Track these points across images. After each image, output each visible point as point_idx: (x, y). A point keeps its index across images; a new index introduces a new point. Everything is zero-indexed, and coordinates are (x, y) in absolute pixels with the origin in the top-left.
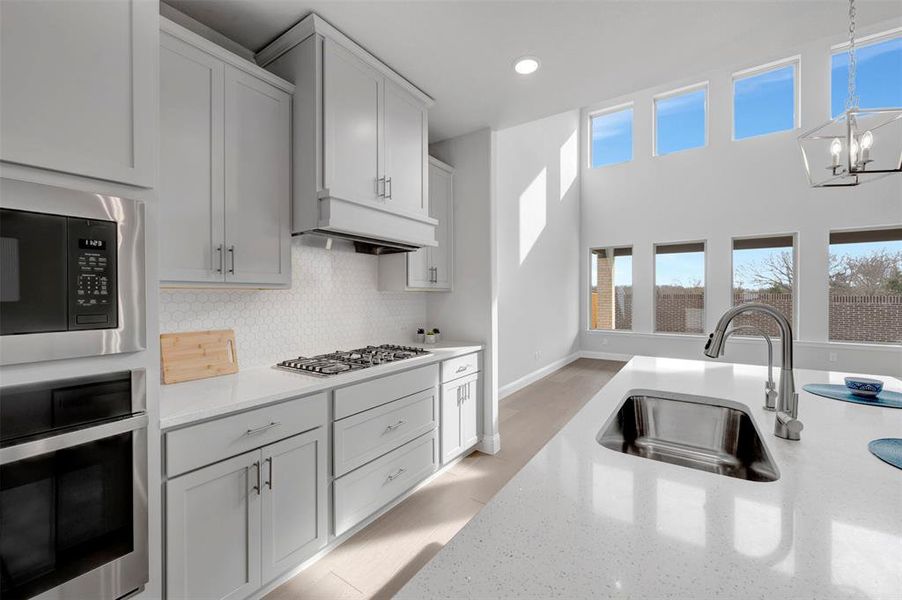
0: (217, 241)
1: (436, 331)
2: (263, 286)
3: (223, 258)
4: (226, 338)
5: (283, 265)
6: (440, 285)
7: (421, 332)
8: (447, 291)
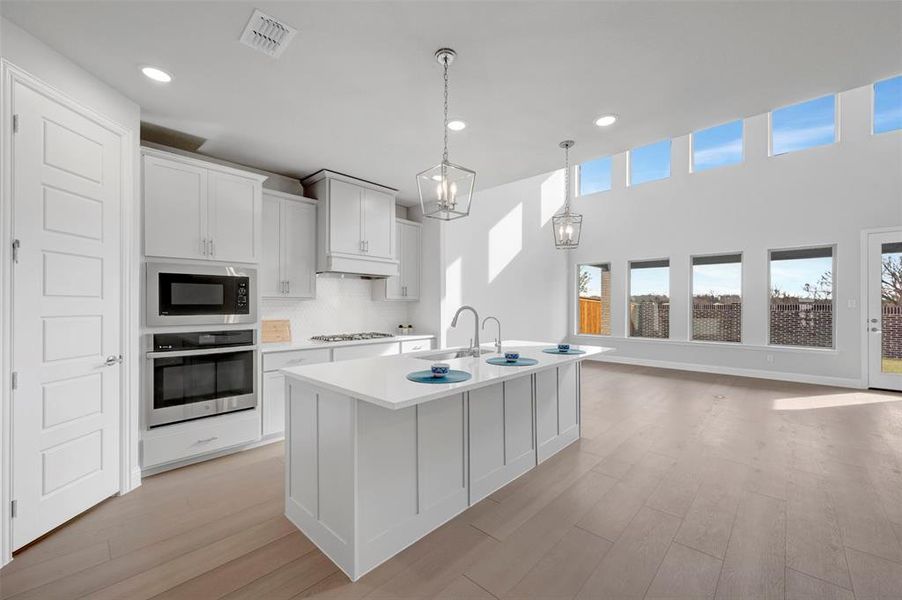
0: (282, 279)
1: (410, 326)
2: (304, 299)
3: (284, 286)
4: (286, 323)
5: (312, 287)
6: (410, 297)
7: (401, 326)
8: (417, 301)
